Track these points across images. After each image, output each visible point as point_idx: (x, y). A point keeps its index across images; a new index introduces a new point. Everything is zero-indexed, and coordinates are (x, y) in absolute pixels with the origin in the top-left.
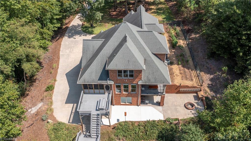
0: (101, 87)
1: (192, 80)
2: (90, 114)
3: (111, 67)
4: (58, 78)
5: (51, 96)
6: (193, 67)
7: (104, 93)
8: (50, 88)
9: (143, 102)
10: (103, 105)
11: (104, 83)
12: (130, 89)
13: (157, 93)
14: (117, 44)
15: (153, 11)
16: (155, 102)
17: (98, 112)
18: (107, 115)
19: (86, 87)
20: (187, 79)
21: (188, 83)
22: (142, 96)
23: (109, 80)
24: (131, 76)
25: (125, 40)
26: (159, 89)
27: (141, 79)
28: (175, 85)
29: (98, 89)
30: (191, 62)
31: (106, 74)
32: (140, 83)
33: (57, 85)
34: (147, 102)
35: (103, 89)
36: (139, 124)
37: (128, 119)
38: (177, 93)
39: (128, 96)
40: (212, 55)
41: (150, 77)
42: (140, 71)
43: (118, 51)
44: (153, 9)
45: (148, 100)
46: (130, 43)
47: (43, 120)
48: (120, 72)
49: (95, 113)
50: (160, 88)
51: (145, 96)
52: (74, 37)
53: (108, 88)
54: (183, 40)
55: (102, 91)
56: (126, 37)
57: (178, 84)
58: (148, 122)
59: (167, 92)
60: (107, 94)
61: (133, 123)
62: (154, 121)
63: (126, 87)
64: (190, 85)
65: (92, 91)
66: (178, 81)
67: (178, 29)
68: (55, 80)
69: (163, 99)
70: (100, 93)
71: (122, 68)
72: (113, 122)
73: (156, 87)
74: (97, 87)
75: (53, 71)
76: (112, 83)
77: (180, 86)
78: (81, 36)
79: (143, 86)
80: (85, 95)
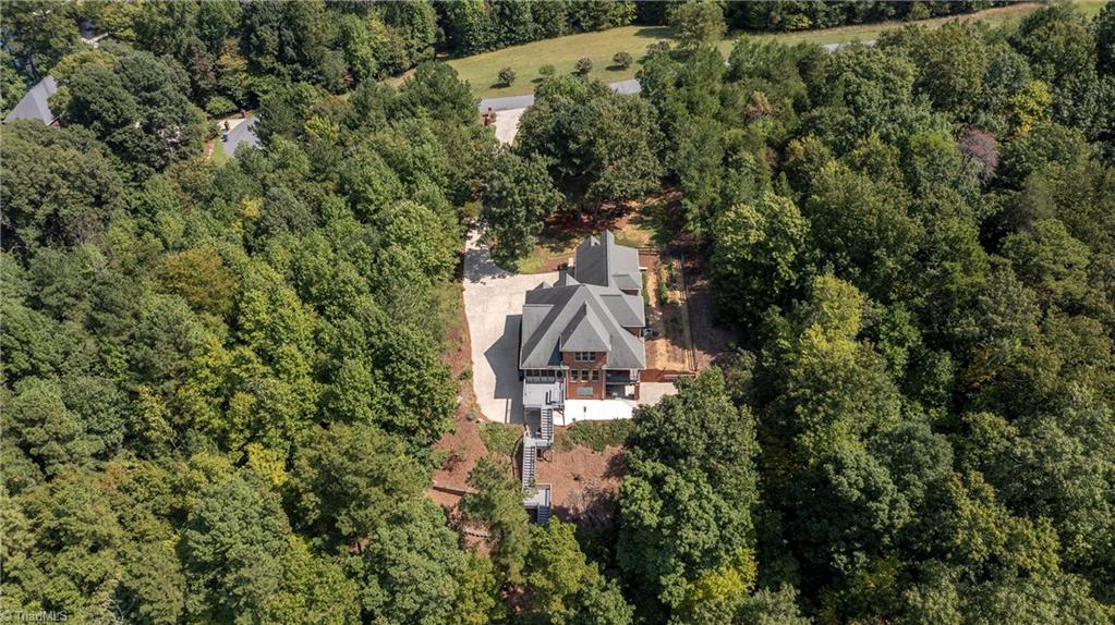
0: (551, 373)
1: (683, 362)
2: (540, 410)
3: (566, 348)
4: (474, 358)
5: (471, 386)
6: (688, 342)
7: (554, 383)
8: (467, 375)
9: (609, 396)
10: (556, 397)
11: (556, 368)
12: (591, 375)
13: (629, 382)
14: (572, 315)
15: (633, 215)
16: (627, 394)
17: (550, 407)
18: (561, 409)
19: (530, 373)
20: (675, 360)
21: (677, 367)
22: (607, 386)
23: (564, 364)
24: (592, 358)
25: (583, 311)
26: (631, 375)
27: (605, 363)
28: (657, 370)
29: (546, 375)
30: (687, 332)
31: (558, 356)
32: (604, 368)
33: (475, 368)
34: (615, 394)
35: (553, 375)
36: (604, 423)
37: (588, 418)
38: (660, 381)
39: (586, 385)
40: (716, 323)
41: (618, 359)
42: (605, 353)
43: (576, 326)
44: (634, 210)
45: (616, 391)
46: (591, 315)
47: (469, 420)
48: (578, 353)
49: (545, 407)
50: (633, 374)
51: (612, 386)
52: (482, 280)
53: (560, 374)
54: (680, 291)
55: (551, 379)
56: (584, 306)
57: (661, 369)
58: (616, 420)
59: (642, 380)
60: (557, 384)
61: (595, 422)
62: (624, 420)
63: (585, 373)
64: (678, 370)
65: (538, 378)
66: (661, 363)
67: (676, 264)
68: (472, 363)
69: (637, 389)
70: (548, 382)
71: (581, 349)
72: (568, 421)
73: (627, 373)
74: (544, 373)
75: (463, 348)
76: (567, 368)
77: (664, 372)
78: (494, 278)
79: (608, 371)
80: (528, 385)
